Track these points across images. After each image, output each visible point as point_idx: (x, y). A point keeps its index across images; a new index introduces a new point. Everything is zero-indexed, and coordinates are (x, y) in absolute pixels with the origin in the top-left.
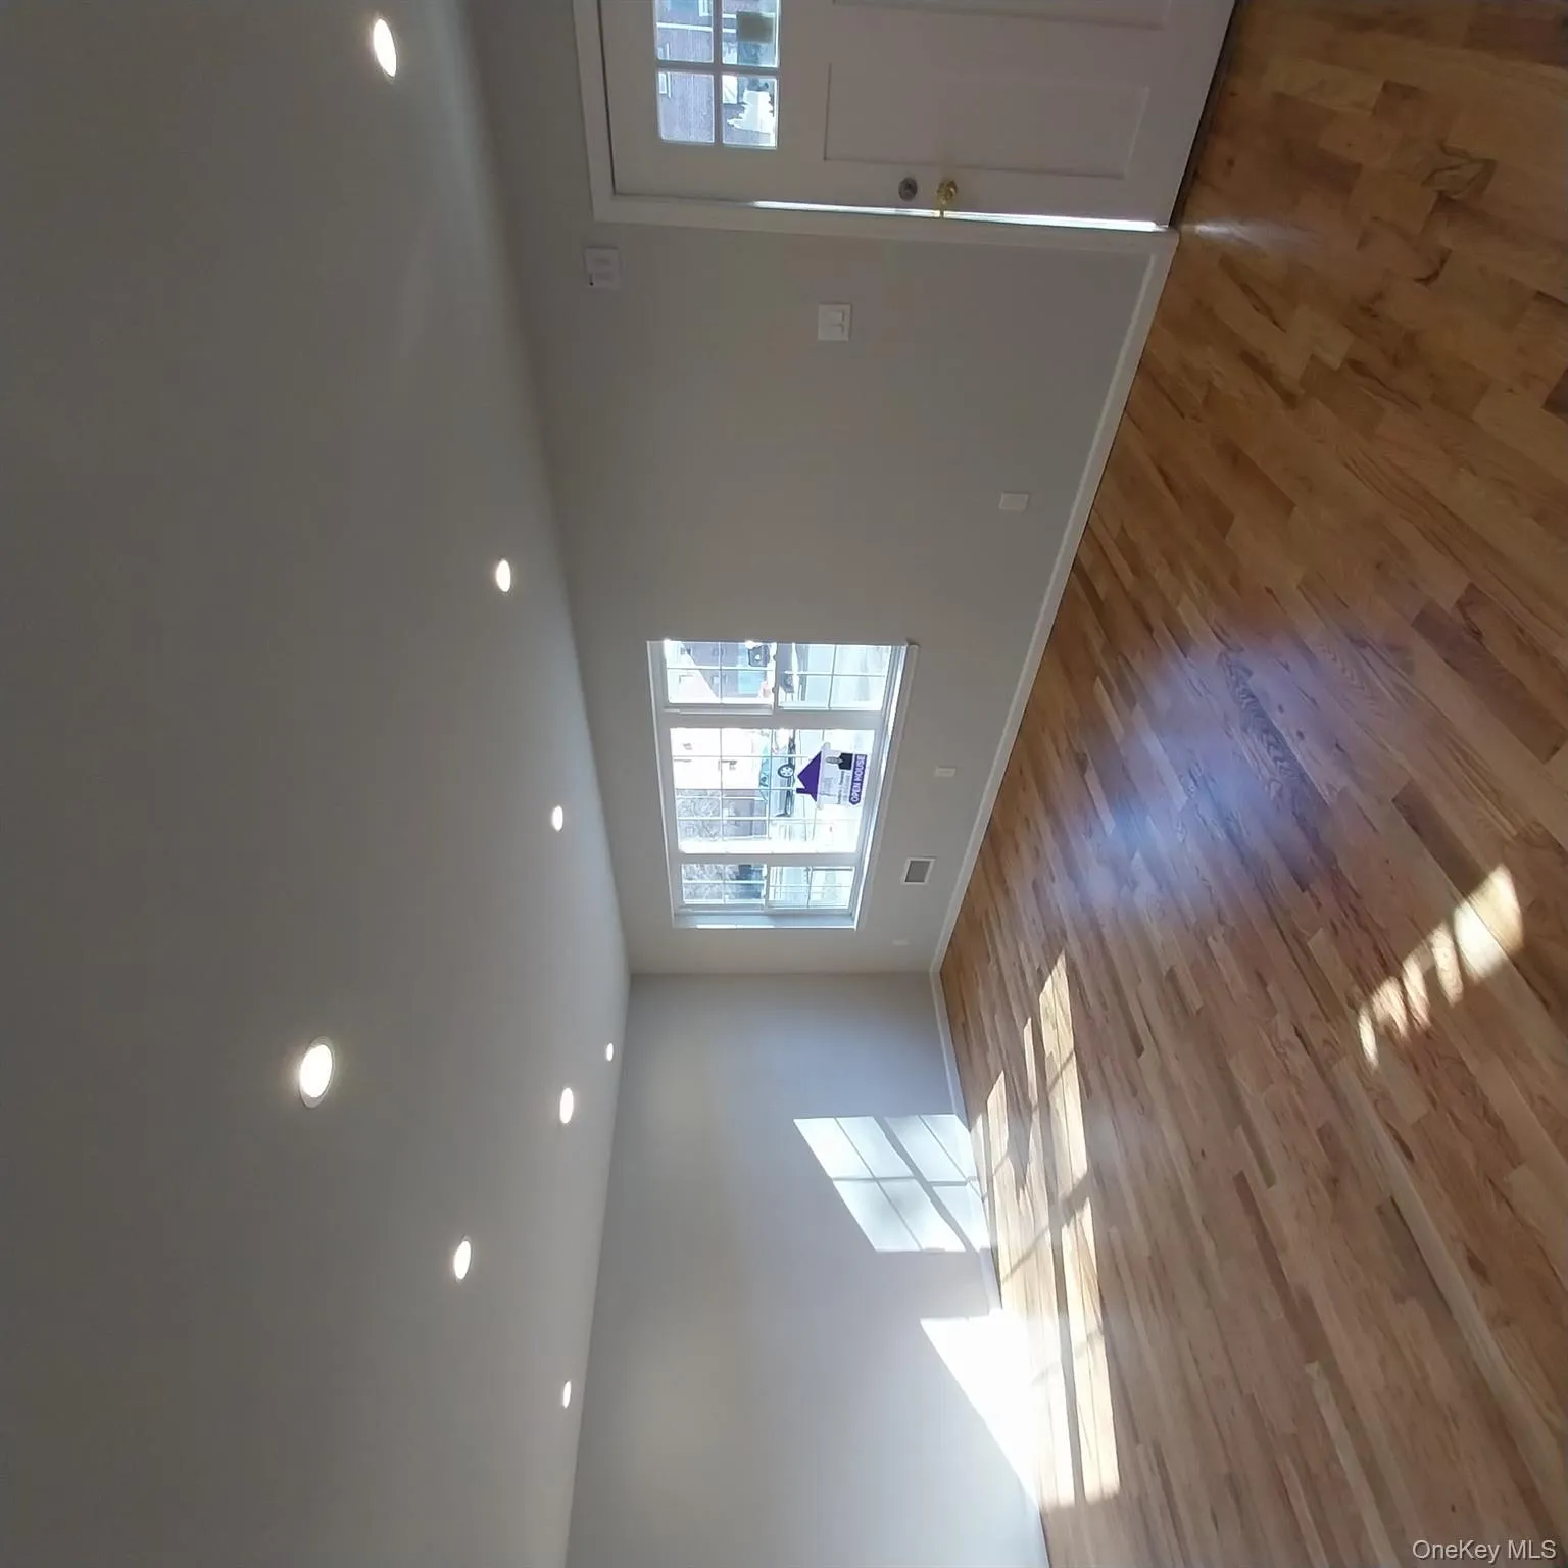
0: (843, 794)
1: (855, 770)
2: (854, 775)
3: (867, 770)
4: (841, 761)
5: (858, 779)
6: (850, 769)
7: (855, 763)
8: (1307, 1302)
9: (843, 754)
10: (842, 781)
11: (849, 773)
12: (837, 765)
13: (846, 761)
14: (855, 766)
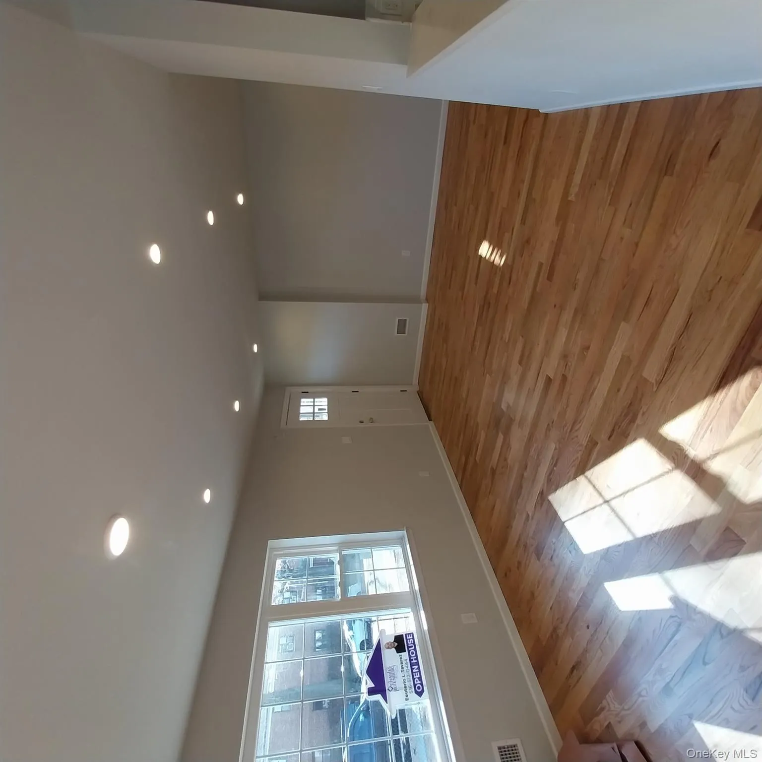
0: (407, 684)
1: (409, 651)
2: (410, 657)
3: (418, 648)
4: (396, 644)
5: (414, 661)
6: (405, 651)
7: (408, 644)
8: (558, 219)
9: (396, 637)
10: (402, 668)
11: (405, 655)
12: (394, 650)
13: (400, 643)
14: (408, 647)
